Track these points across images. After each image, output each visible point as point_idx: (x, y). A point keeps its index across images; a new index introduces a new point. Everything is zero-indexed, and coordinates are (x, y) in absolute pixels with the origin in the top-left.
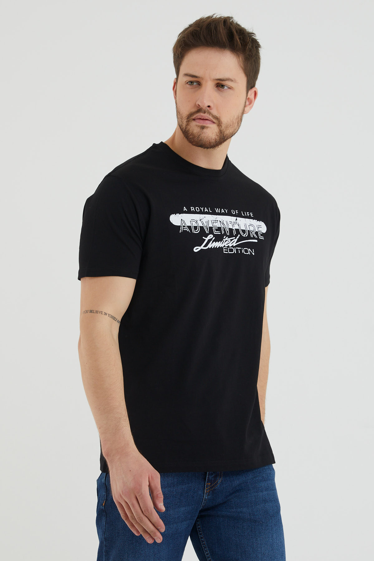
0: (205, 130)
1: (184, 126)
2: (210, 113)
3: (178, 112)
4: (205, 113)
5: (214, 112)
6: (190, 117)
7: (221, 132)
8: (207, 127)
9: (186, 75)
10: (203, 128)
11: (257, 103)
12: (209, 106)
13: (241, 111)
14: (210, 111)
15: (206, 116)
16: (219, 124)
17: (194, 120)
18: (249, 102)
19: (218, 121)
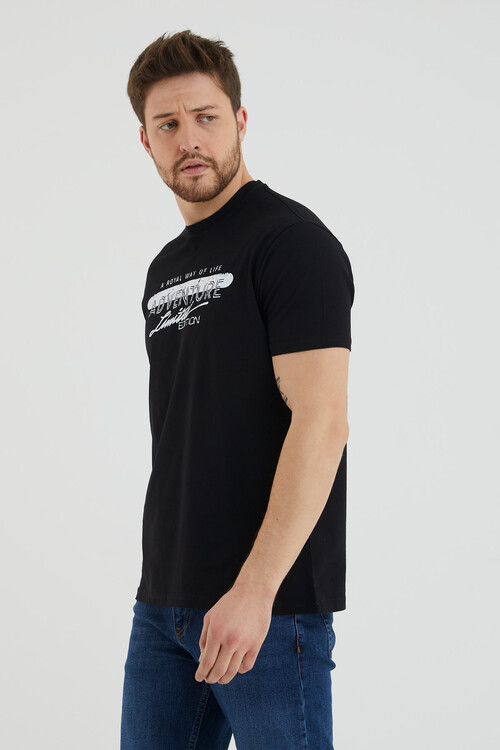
0: (199, 181)
1: (171, 181)
2: (200, 156)
3: (159, 167)
4: (193, 157)
5: (204, 153)
6: (176, 168)
7: (219, 175)
8: (202, 176)
9: (157, 117)
10: (196, 179)
11: (249, 125)
12: (196, 148)
13: (235, 141)
14: (200, 153)
15: (197, 160)
16: (215, 166)
17: (182, 170)
18: (241, 127)
19: (212, 163)
